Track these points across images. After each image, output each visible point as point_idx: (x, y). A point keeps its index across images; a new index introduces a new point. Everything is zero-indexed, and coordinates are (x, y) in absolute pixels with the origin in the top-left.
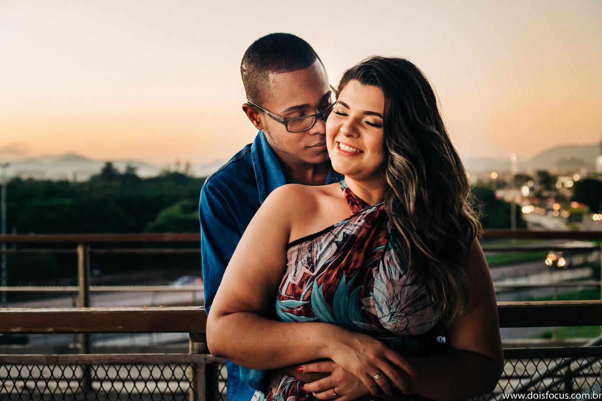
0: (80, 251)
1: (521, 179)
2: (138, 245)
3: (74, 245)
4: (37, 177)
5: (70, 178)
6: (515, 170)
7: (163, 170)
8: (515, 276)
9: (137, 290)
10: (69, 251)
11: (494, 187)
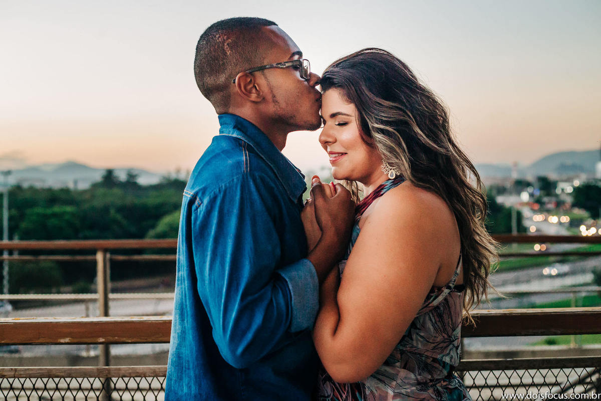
0: (99, 257)
1: (521, 185)
2: (140, 251)
3: (93, 252)
4: (38, 185)
5: (71, 186)
6: (515, 176)
7: (164, 178)
8: (517, 282)
9: (140, 297)
10: (90, 258)
11: (494, 193)
